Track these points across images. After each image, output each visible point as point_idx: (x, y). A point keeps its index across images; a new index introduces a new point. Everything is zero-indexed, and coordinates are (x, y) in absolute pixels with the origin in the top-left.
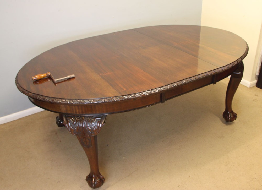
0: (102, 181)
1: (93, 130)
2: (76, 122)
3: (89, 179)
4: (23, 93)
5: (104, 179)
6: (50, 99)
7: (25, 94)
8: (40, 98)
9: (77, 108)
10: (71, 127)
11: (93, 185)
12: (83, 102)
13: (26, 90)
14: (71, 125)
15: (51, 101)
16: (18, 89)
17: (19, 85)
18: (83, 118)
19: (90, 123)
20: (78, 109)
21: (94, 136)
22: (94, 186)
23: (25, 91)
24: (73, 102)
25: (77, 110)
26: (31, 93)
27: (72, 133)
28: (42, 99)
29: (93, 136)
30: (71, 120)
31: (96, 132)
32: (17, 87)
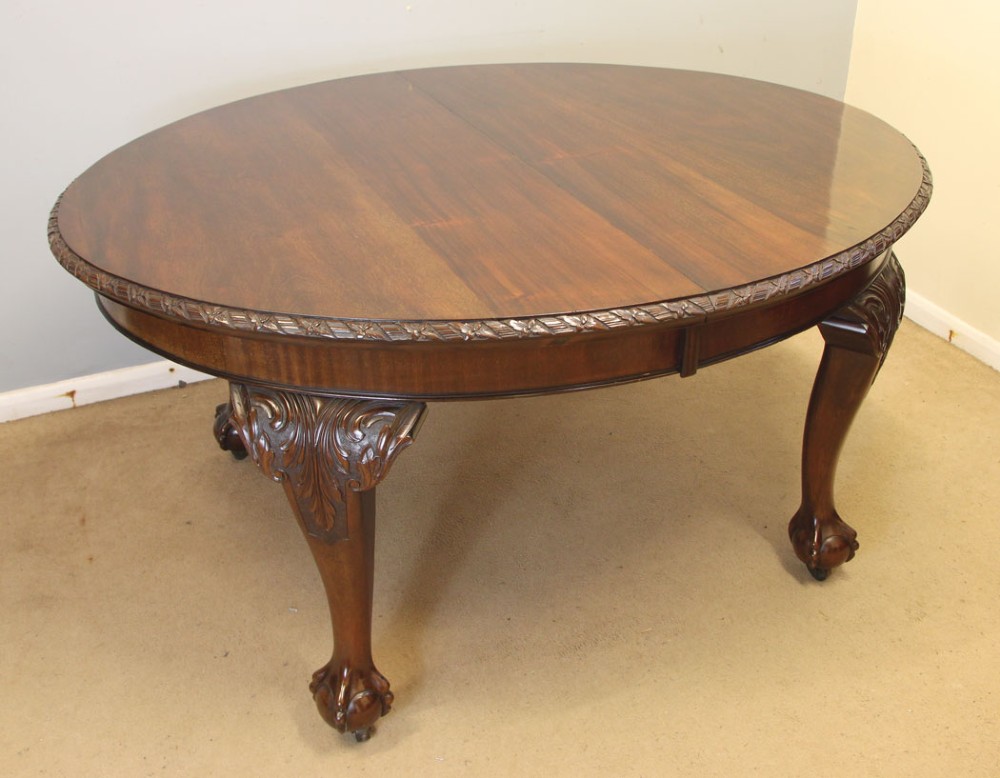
0: (380, 701)
1: (358, 466)
2: (287, 422)
3: (325, 683)
4: (73, 274)
5: (388, 696)
6: (183, 306)
7: (78, 277)
8: (141, 300)
9: (294, 356)
10: (262, 442)
11: (339, 715)
12: (322, 330)
13: (86, 262)
14: (262, 432)
15: (182, 313)
16: (56, 254)
17: (61, 236)
18: (319, 406)
19: (346, 432)
20: (302, 362)
21: (360, 493)
22: (344, 717)
23: (83, 263)
24: (279, 325)
25: (296, 368)
26: (104, 276)
27: (262, 468)
28: (147, 304)
29: (356, 490)
30: (265, 408)
31: (367, 475)
32: (52, 248)
